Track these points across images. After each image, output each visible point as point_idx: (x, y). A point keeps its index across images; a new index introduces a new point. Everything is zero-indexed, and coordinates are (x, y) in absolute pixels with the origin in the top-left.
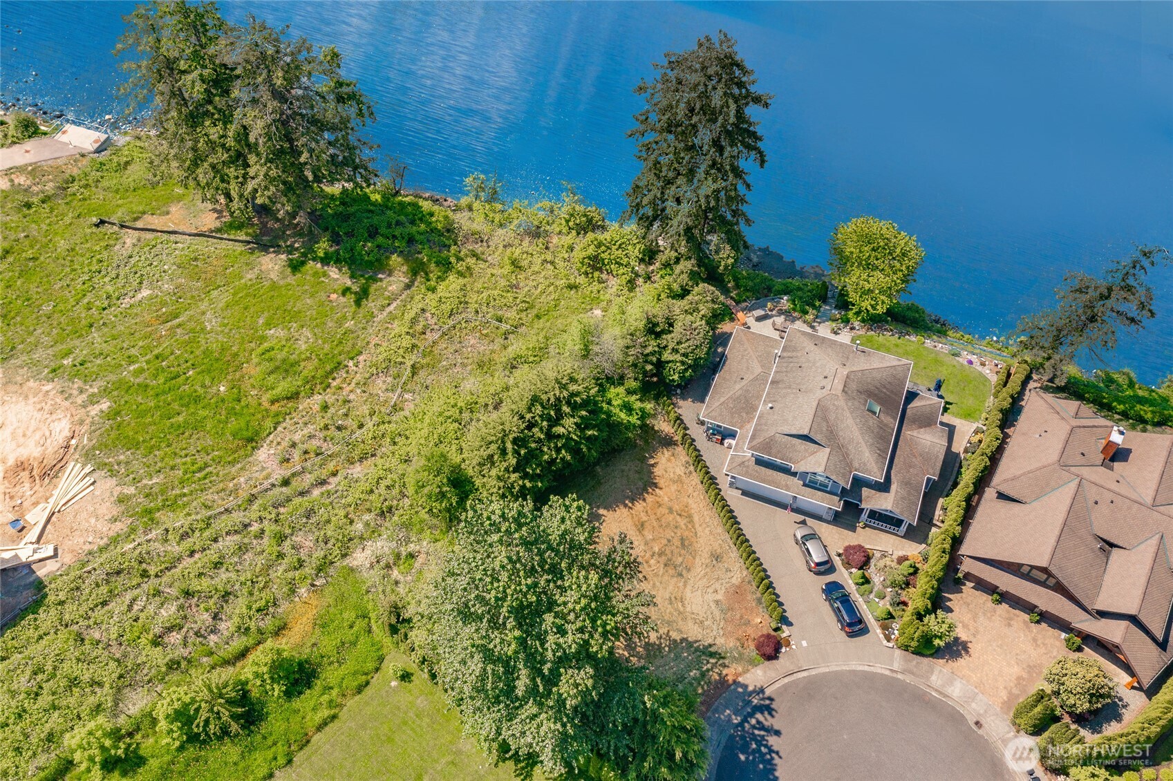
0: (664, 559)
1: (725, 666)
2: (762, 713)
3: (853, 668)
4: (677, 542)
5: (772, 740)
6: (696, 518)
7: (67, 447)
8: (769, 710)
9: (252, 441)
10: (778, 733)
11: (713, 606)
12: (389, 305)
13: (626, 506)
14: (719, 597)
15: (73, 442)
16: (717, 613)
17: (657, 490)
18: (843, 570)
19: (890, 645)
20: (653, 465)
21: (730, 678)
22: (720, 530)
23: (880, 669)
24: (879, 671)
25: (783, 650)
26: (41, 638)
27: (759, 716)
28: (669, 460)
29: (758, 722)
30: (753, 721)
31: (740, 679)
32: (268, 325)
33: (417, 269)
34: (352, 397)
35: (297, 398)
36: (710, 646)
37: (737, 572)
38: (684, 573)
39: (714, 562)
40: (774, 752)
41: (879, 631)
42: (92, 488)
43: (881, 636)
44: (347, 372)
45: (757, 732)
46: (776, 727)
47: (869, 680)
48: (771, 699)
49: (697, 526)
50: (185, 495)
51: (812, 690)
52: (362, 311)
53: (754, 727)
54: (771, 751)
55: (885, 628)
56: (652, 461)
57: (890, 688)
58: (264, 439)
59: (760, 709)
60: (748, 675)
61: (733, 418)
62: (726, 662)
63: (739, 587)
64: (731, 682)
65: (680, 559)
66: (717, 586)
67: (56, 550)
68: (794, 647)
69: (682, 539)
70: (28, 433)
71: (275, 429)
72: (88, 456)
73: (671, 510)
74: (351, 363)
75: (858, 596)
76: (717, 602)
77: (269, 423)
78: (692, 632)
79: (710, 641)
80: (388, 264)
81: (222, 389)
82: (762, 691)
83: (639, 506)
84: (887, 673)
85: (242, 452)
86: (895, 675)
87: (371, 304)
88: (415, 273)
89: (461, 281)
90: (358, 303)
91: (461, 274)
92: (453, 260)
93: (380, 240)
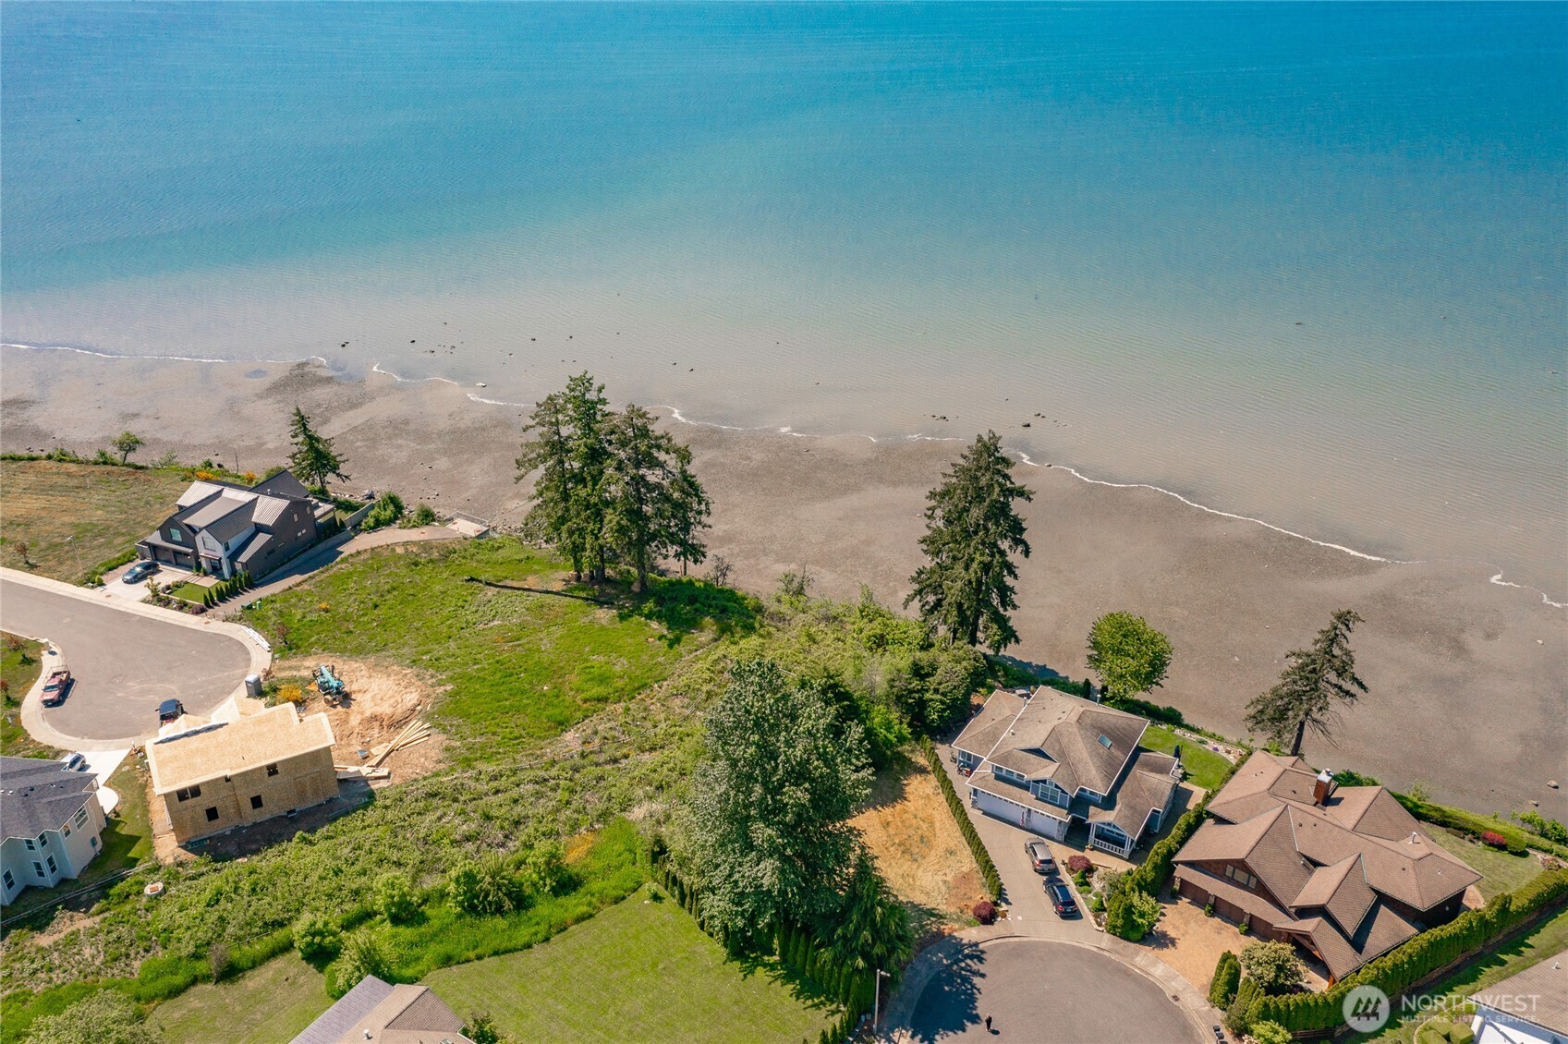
0: (902, 848)
1: (943, 924)
2: (972, 960)
3: (1063, 942)
4: (917, 838)
5: (976, 980)
6: (937, 825)
7: (414, 710)
8: (981, 960)
9: (562, 725)
10: (983, 976)
11: (941, 884)
12: (696, 650)
13: (876, 809)
14: (949, 878)
15: (419, 708)
16: (943, 889)
17: (906, 802)
18: (1067, 875)
19: (1101, 929)
20: (905, 785)
21: (946, 932)
22: (959, 834)
23: (1086, 945)
24: (1087, 947)
25: (999, 919)
26: (364, 828)
27: (969, 961)
28: (921, 783)
29: (967, 965)
30: (963, 965)
31: (955, 934)
32: (593, 652)
33: (724, 630)
34: (652, 707)
35: (606, 702)
36: (933, 909)
37: (967, 861)
38: (919, 859)
39: (948, 855)
40: (976, 988)
41: (1092, 919)
42: (427, 738)
43: (1093, 922)
44: (652, 690)
45: (963, 972)
46: (982, 971)
47: (1077, 952)
48: (983, 952)
49: (937, 830)
50: (499, 753)
51: (1022, 951)
52: (672, 652)
53: (963, 969)
54: (973, 986)
55: (1096, 917)
56: (905, 782)
57: (1095, 959)
58: (572, 726)
59: (971, 957)
60: (963, 932)
61: (980, 747)
62: (945, 921)
63: (967, 874)
64: (946, 934)
65: (917, 850)
66: (948, 871)
67: (389, 773)
68: (1009, 919)
69: (922, 837)
70: (385, 699)
71: (583, 721)
72: (428, 717)
73: (915, 817)
74: (656, 685)
75: (1076, 893)
76: (945, 882)
77: (579, 714)
78: (919, 898)
79: (933, 906)
80: (700, 623)
81: (545, 688)
82: (976, 944)
83: (887, 811)
84: (1095, 950)
85: (553, 732)
86: (1101, 952)
87: (678, 648)
88: (723, 631)
89: (761, 640)
90: (671, 646)
91: (761, 636)
92: (757, 625)
93: (698, 605)
